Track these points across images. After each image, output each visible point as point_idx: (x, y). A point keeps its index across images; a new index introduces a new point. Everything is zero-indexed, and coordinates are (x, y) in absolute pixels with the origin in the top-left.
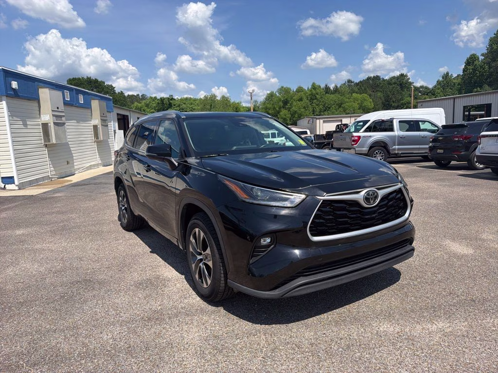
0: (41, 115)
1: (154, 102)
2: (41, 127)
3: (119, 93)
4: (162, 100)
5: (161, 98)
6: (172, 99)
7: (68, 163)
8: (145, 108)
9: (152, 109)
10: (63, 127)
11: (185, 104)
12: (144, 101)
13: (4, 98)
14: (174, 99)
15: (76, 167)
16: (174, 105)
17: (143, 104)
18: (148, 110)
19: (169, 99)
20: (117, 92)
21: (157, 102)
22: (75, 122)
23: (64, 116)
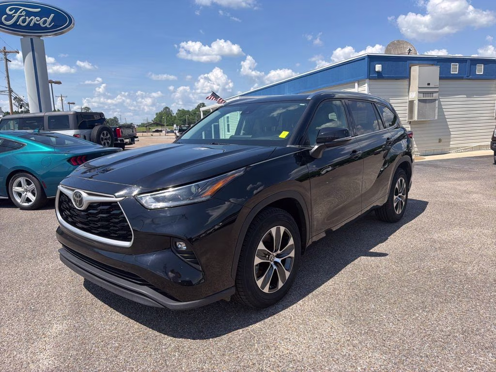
0: (410, 93)
2: (407, 105)
7: (440, 141)
10: (432, 104)
13: (367, 80)
15: (451, 146)
22: (465, 96)
23: (436, 92)
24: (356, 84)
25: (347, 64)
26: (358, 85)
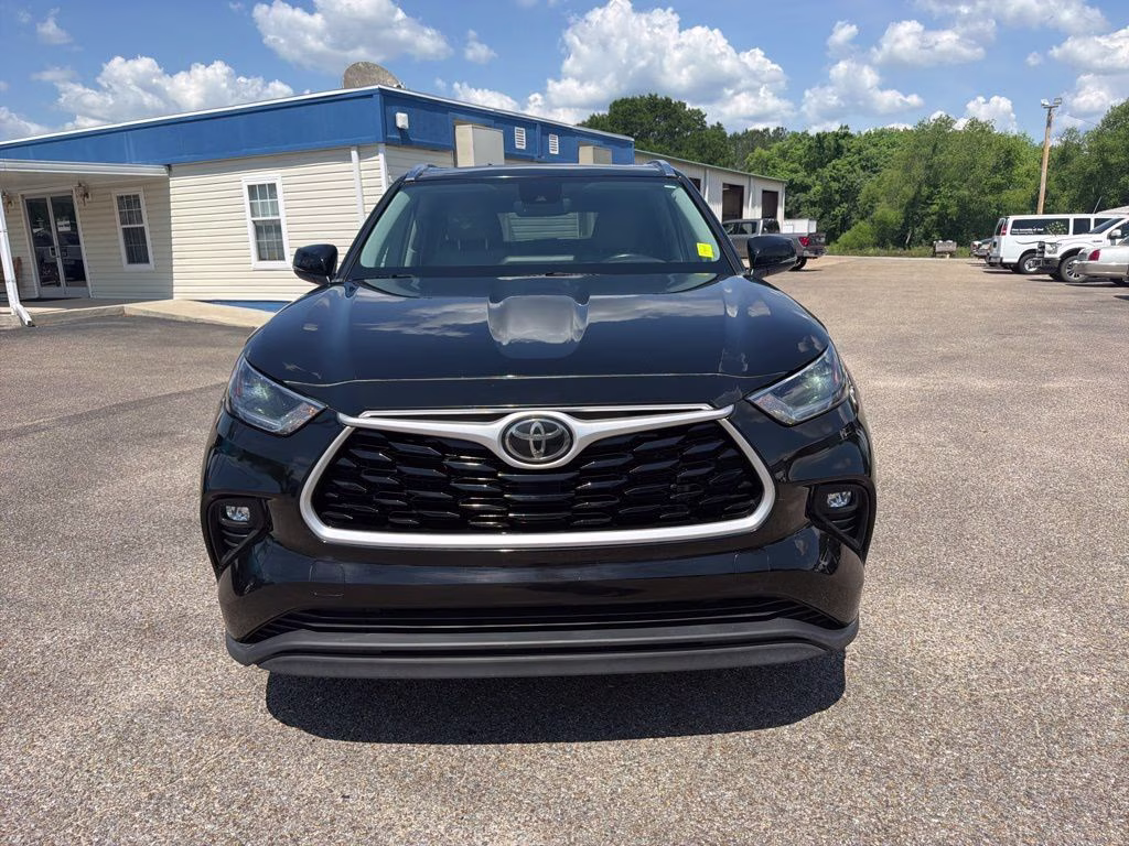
1: (799, 146)
3: (713, 127)
4: (820, 138)
5: (818, 135)
6: (846, 135)
8: (778, 160)
9: (793, 162)
11: (875, 145)
12: (779, 144)
13: (382, 147)
14: (851, 136)
16: (849, 150)
17: (774, 150)
18: (784, 165)
19: (837, 135)
20: (708, 125)
21: (808, 143)
24: (354, 154)
25: (318, 103)
26: (359, 154)
